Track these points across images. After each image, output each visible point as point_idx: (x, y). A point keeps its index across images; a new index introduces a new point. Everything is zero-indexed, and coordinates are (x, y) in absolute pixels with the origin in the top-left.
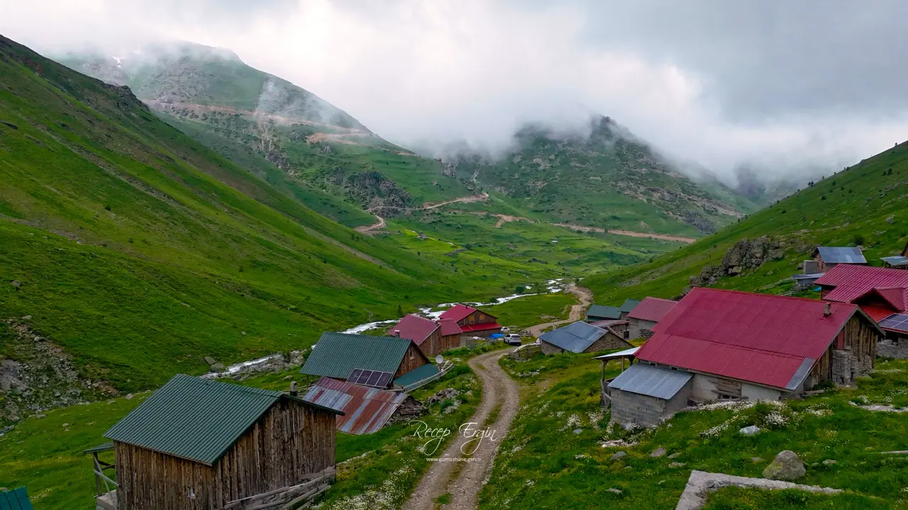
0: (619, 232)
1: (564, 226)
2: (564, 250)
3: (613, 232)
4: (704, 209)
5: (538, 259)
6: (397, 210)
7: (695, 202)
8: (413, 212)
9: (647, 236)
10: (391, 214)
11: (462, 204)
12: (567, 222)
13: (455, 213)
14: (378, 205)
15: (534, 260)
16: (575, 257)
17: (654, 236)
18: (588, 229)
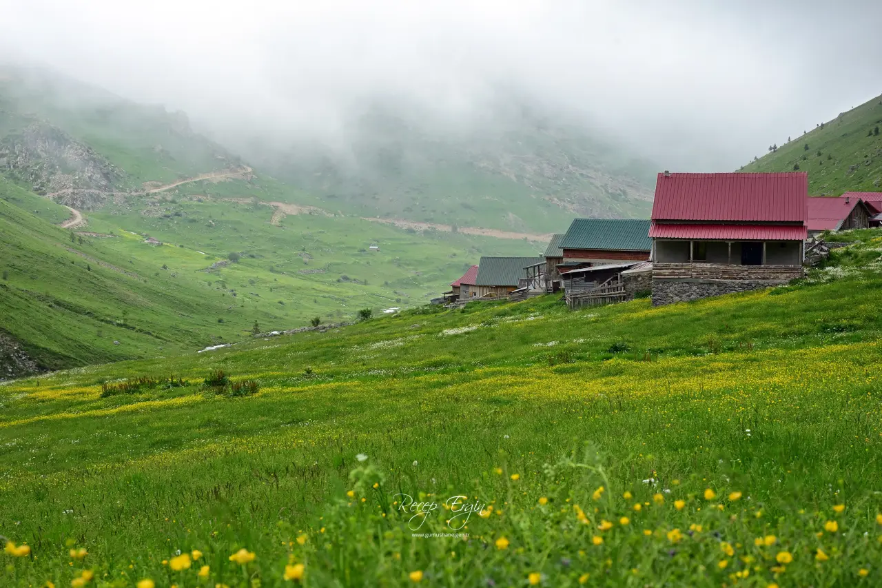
0: (476, 232)
1: (384, 221)
2: (391, 262)
3: (466, 231)
4: (607, 191)
5: (352, 277)
6: (98, 196)
7: (592, 181)
8: (127, 200)
9: (521, 236)
10: (89, 204)
11: (210, 184)
12: (387, 215)
13: (200, 201)
14: (64, 187)
15: (346, 278)
16: (410, 273)
17: (531, 237)
18: (425, 226)
